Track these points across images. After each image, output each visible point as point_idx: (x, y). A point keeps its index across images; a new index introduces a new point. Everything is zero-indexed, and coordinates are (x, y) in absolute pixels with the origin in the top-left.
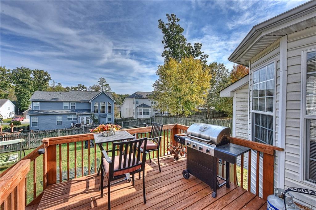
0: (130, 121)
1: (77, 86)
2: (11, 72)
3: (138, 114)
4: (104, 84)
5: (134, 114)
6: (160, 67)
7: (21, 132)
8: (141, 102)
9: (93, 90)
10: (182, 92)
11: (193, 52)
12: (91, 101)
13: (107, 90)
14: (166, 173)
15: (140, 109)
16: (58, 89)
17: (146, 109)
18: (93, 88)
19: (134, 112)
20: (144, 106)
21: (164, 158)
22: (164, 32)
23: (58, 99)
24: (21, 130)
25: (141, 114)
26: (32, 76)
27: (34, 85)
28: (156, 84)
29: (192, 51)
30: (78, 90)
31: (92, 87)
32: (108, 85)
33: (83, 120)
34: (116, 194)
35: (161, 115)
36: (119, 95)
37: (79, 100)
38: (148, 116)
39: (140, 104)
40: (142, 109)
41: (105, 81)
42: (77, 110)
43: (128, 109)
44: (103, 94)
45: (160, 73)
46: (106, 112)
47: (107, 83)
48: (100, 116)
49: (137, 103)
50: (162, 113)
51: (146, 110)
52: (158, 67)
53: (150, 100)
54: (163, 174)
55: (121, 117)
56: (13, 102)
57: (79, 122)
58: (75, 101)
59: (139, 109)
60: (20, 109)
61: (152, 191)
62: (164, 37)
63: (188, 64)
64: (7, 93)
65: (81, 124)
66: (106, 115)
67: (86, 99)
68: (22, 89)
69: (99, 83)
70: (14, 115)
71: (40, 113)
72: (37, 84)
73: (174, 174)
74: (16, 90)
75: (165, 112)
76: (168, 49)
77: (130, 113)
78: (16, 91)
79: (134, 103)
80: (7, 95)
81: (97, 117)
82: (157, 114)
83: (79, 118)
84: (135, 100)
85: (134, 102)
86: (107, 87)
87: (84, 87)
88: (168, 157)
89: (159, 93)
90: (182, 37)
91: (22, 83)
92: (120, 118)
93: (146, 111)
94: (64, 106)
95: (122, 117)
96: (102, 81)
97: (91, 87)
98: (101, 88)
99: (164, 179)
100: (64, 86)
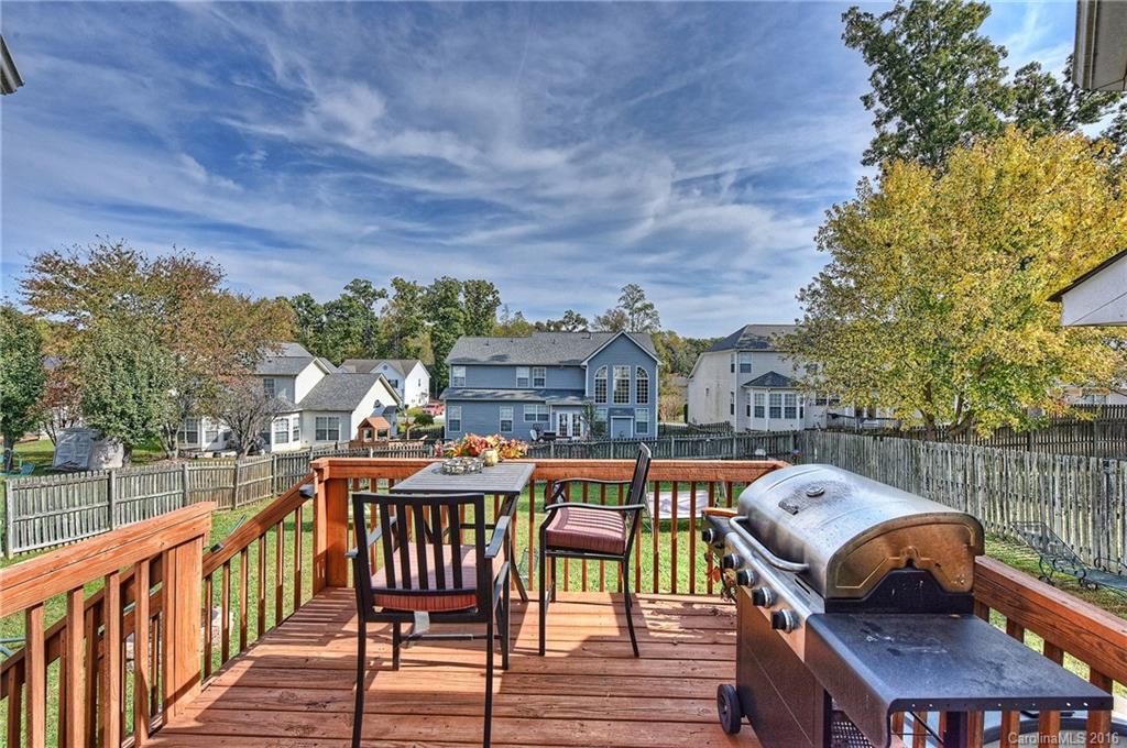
0: (702, 437)
1: (561, 319)
2: (425, 292)
3: (749, 415)
4: (639, 305)
5: (732, 413)
6: (837, 210)
7: (426, 442)
8: (761, 365)
9: (606, 328)
10: (958, 316)
11: (1057, 103)
12: (585, 363)
13: (647, 327)
14: (658, 667)
15: (758, 392)
16: (514, 331)
17: (783, 393)
18: (606, 322)
19: (732, 406)
20: (775, 380)
21: (696, 607)
22: (871, 58)
23: (503, 357)
24: (423, 438)
25: (759, 413)
26: (461, 298)
27: (465, 323)
28: (818, 286)
29: (1048, 99)
30: (564, 328)
31: (602, 317)
32: (651, 306)
33: (564, 422)
34: (434, 675)
35: (854, 423)
36: (690, 341)
37: (554, 361)
38: (796, 425)
39: (755, 374)
40: (767, 394)
41: (643, 296)
42: (548, 392)
43: (713, 392)
44: (622, 340)
45: (837, 239)
46: (632, 402)
47: (647, 302)
48: (611, 412)
49: (746, 368)
50: (865, 415)
51: (783, 398)
52: (828, 213)
53: (785, 355)
54: (643, 666)
55: (686, 421)
56: (428, 368)
57: (554, 428)
58: (544, 362)
59: (752, 393)
60: (439, 384)
61: (546, 716)
62: (874, 75)
63: (993, 174)
64: (420, 345)
65: (558, 434)
66: (630, 411)
67: (575, 358)
68: (443, 334)
69: (622, 303)
70: (427, 399)
71: (466, 395)
72: (472, 318)
73: (686, 688)
74: (433, 337)
75: (878, 410)
76: (891, 128)
77: (718, 410)
78: (432, 340)
79: (733, 371)
80: (418, 350)
81: (602, 415)
82: (835, 416)
83: (554, 414)
84: (738, 359)
85: (733, 366)
86: (648, 315)
87: (580, 321)
88: (718, 607)
89: (831, 325)
90: (976, 48)
91: (443, 318)
92: (686, 425)
93: (783, 401)
94: (518, 376)
95: (689, 420)
96: (634, 295)
97: (599, 318)
98: (627, 320)
99: (628, 690)
100: (532, 321)
